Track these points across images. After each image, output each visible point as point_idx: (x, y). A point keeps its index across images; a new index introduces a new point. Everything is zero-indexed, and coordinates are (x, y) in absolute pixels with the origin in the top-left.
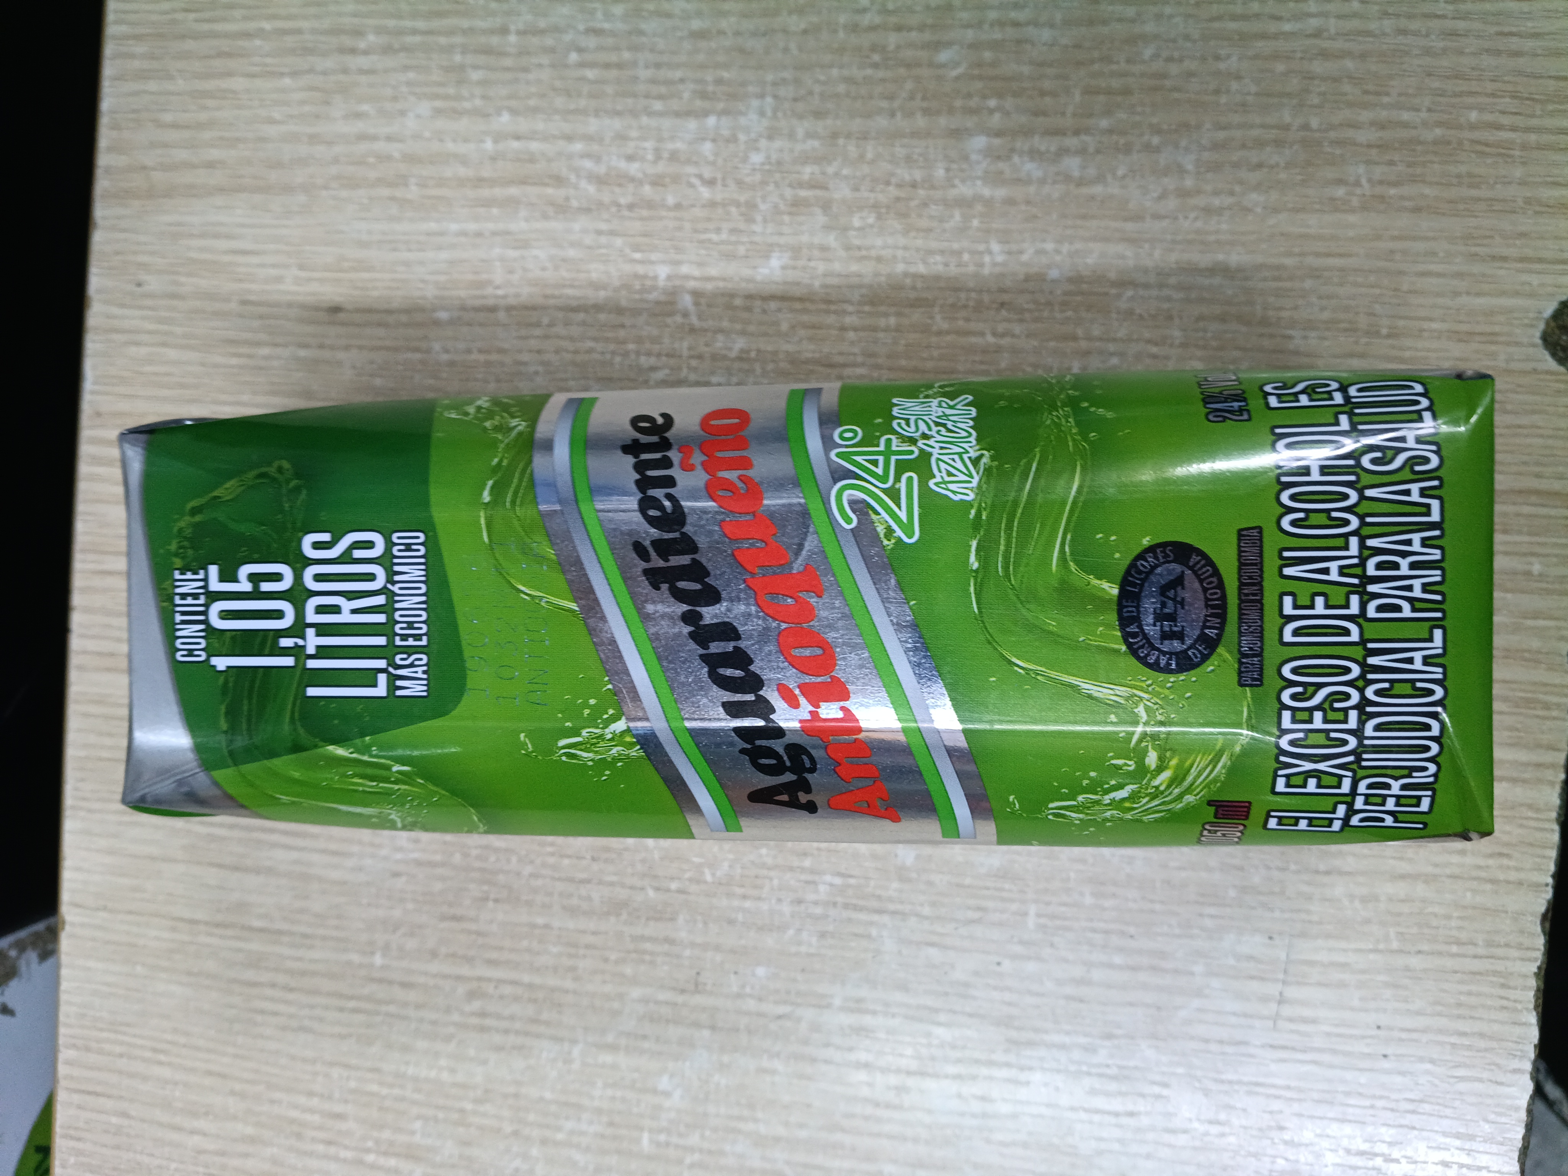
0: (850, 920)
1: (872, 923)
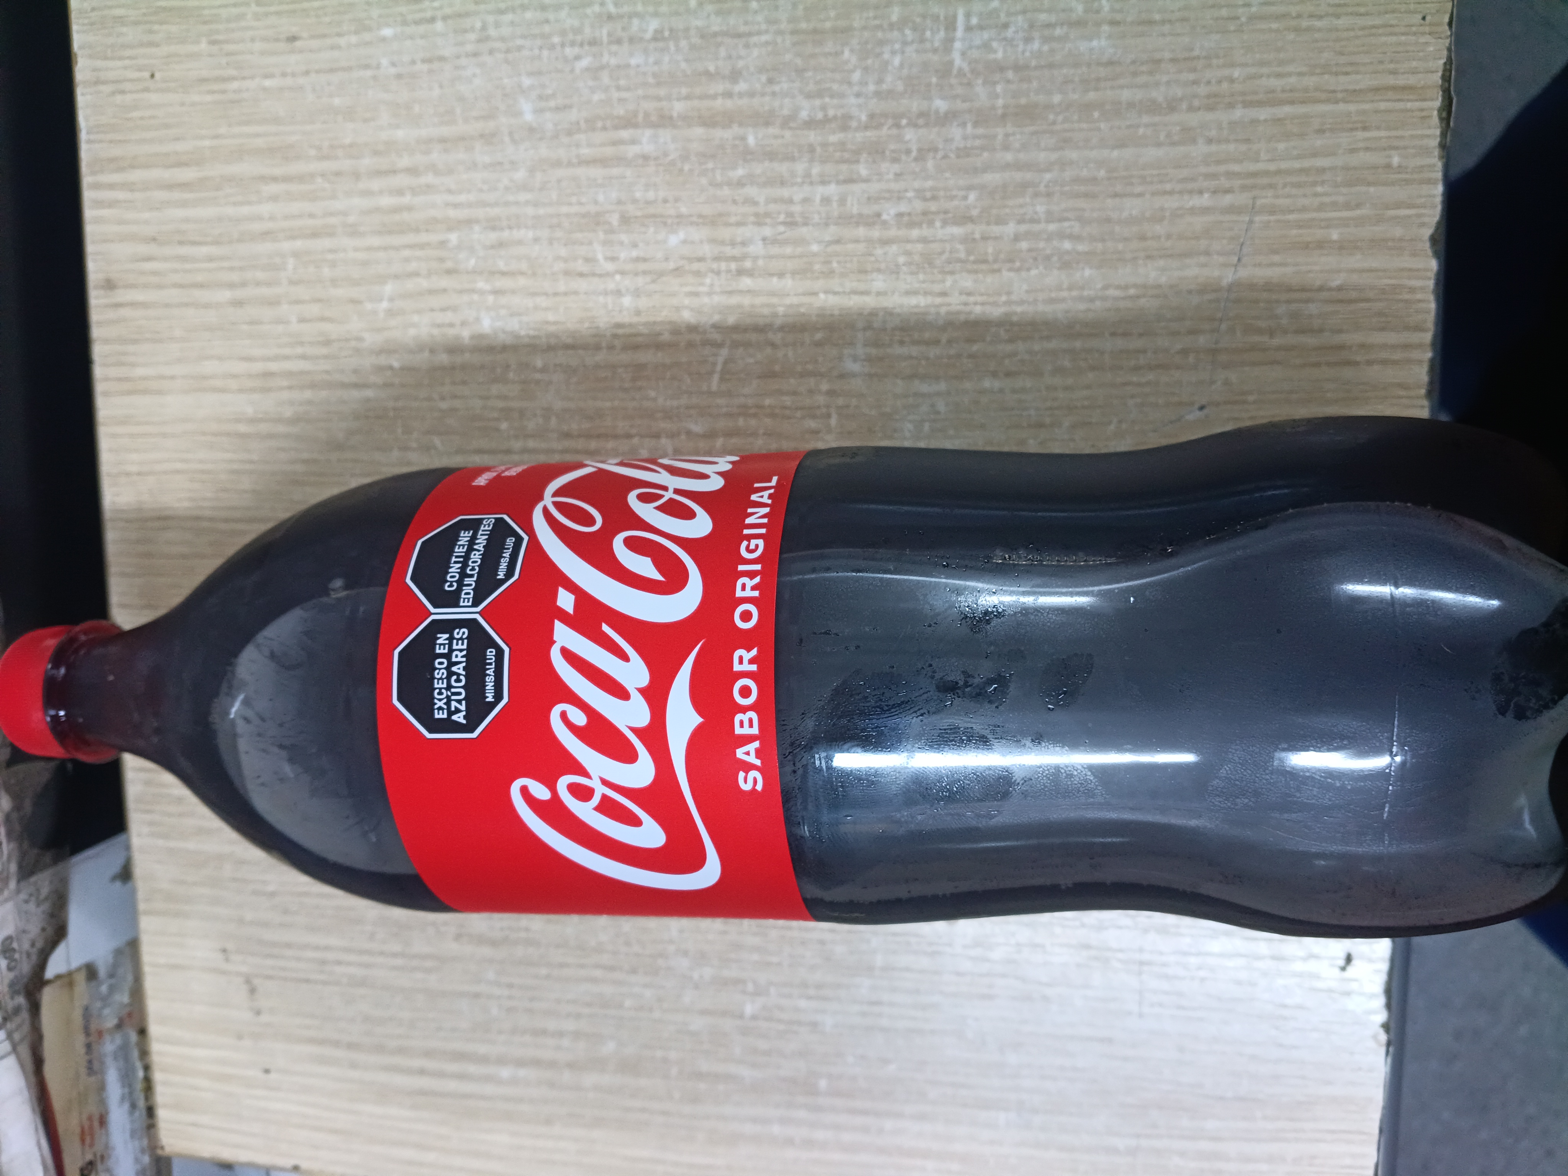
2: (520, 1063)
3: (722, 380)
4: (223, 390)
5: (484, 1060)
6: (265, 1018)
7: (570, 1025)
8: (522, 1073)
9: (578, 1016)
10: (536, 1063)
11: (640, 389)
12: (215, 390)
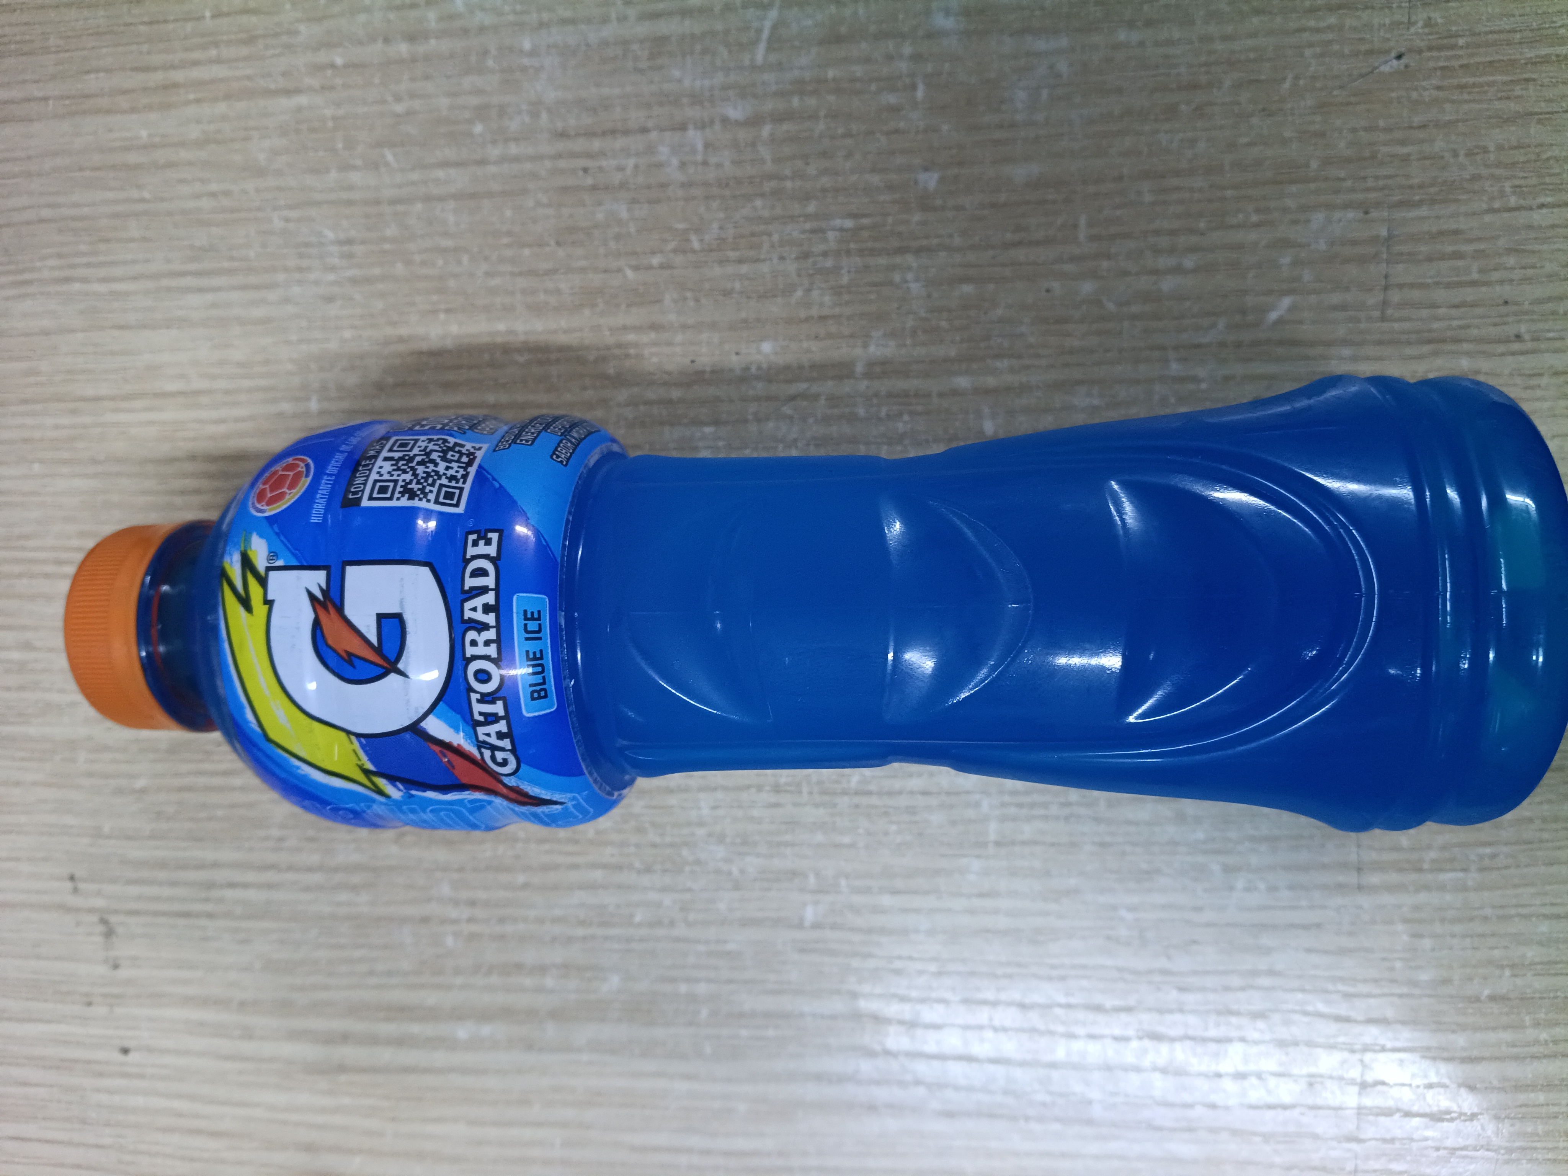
0: (867, 267)
1: (892, 268)
2: (484, 1016)
3: (769, 49)
4: (109, 112)
5: (431, 1014)
6: (124, 973)
7: (557, 955)
8: (486, 1030)
9: (570, 940)
10: (506, 1013)
11: (660, 68)
12: (98, 111)
